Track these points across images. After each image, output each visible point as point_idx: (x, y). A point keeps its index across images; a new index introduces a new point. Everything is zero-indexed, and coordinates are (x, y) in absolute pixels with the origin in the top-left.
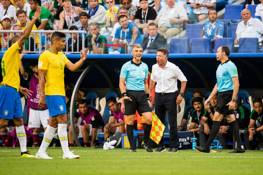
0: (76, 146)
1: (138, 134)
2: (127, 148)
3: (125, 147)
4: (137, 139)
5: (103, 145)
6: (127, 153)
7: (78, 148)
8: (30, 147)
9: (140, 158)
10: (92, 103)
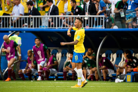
0: (100, 80)
1: (135, 74)
2: (129, 82)
3: (128, 81)
4: (134, 77)
5: (115, 80)
6: (129, 85)
7: (101, 81)
8: (75, 81)
9: (136, 87)
10: (109, 56)
